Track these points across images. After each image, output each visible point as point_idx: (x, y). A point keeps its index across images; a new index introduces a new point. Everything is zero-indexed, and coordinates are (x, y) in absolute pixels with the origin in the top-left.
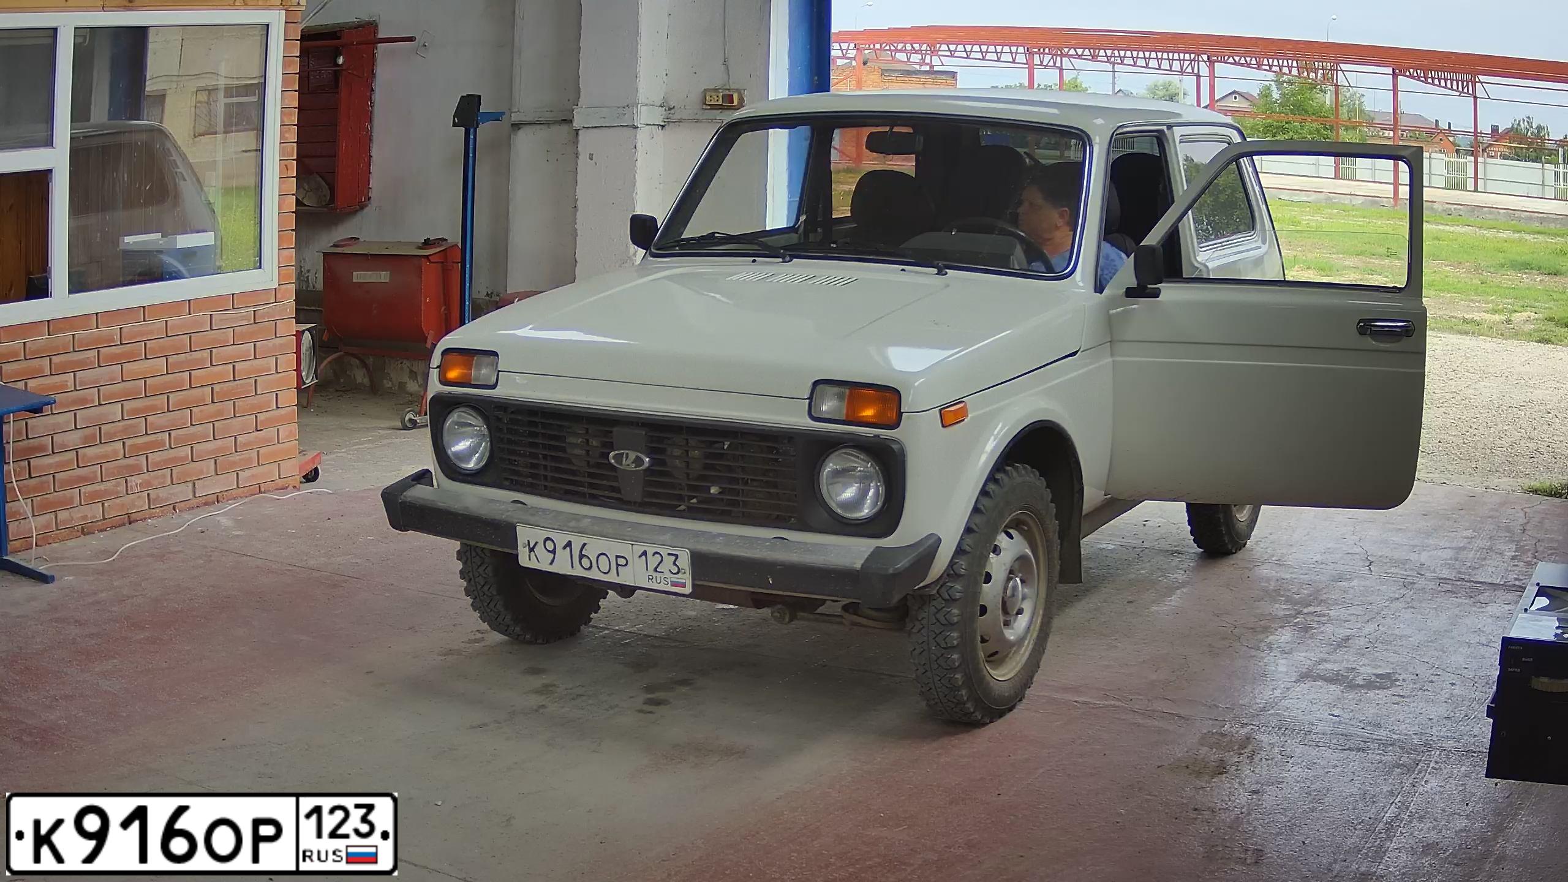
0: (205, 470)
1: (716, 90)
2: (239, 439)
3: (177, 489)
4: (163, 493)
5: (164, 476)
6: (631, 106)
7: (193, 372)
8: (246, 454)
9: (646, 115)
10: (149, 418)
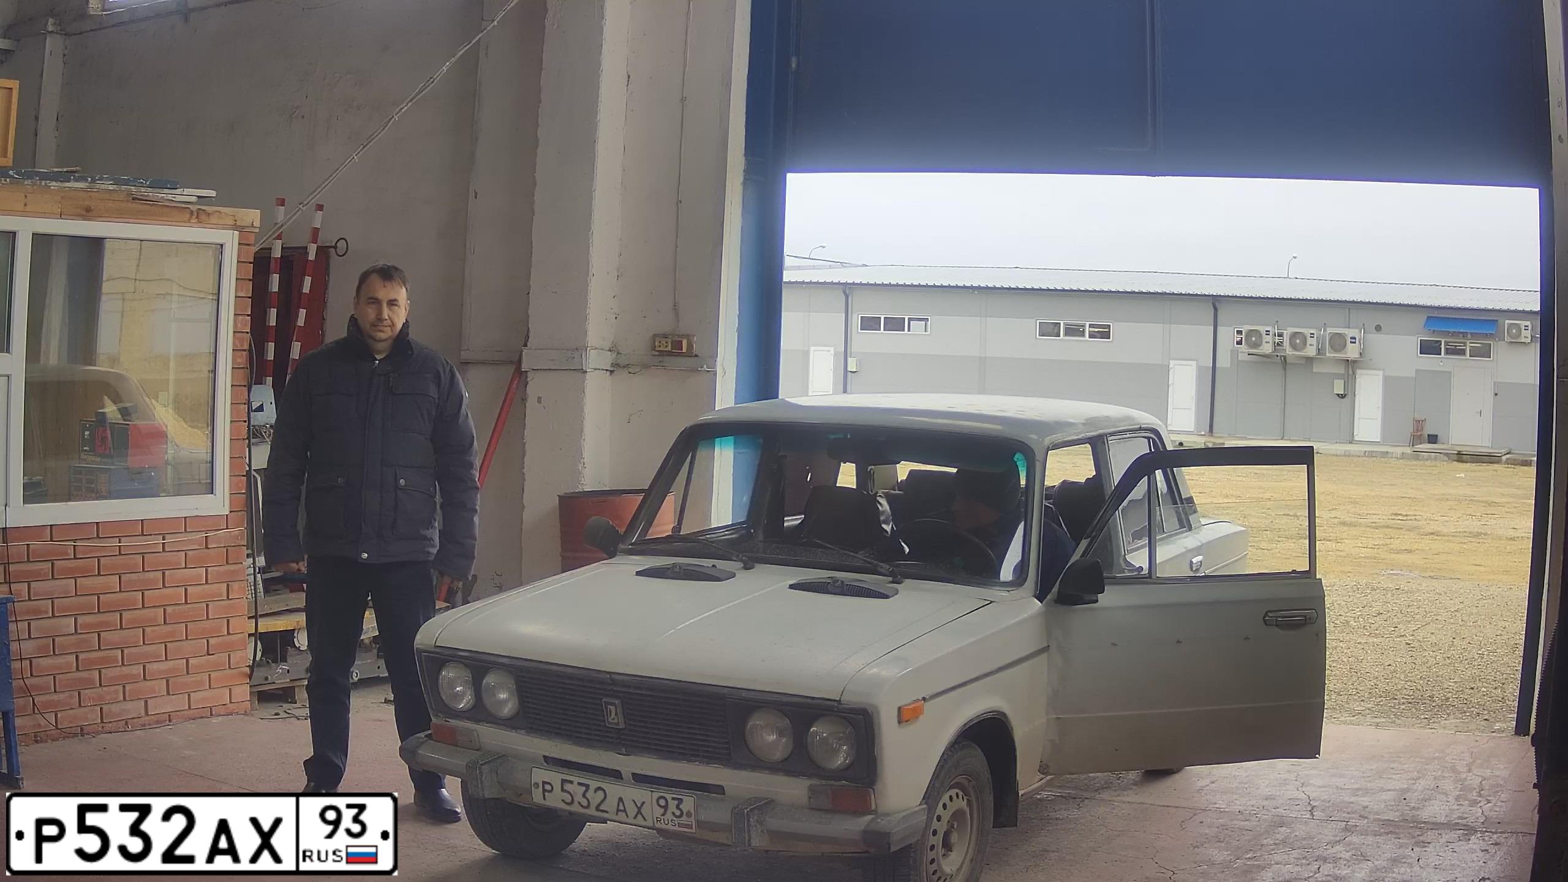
0: (157, 689)
1: (665, 336)
2: (191, 661)
3: (129, 705)
4: (115, 708)
5: (116, 692)
6: (580, 349)
7: (146, 592)
8: (198, 677)
9: (596, 360)
10: (102, 634)
